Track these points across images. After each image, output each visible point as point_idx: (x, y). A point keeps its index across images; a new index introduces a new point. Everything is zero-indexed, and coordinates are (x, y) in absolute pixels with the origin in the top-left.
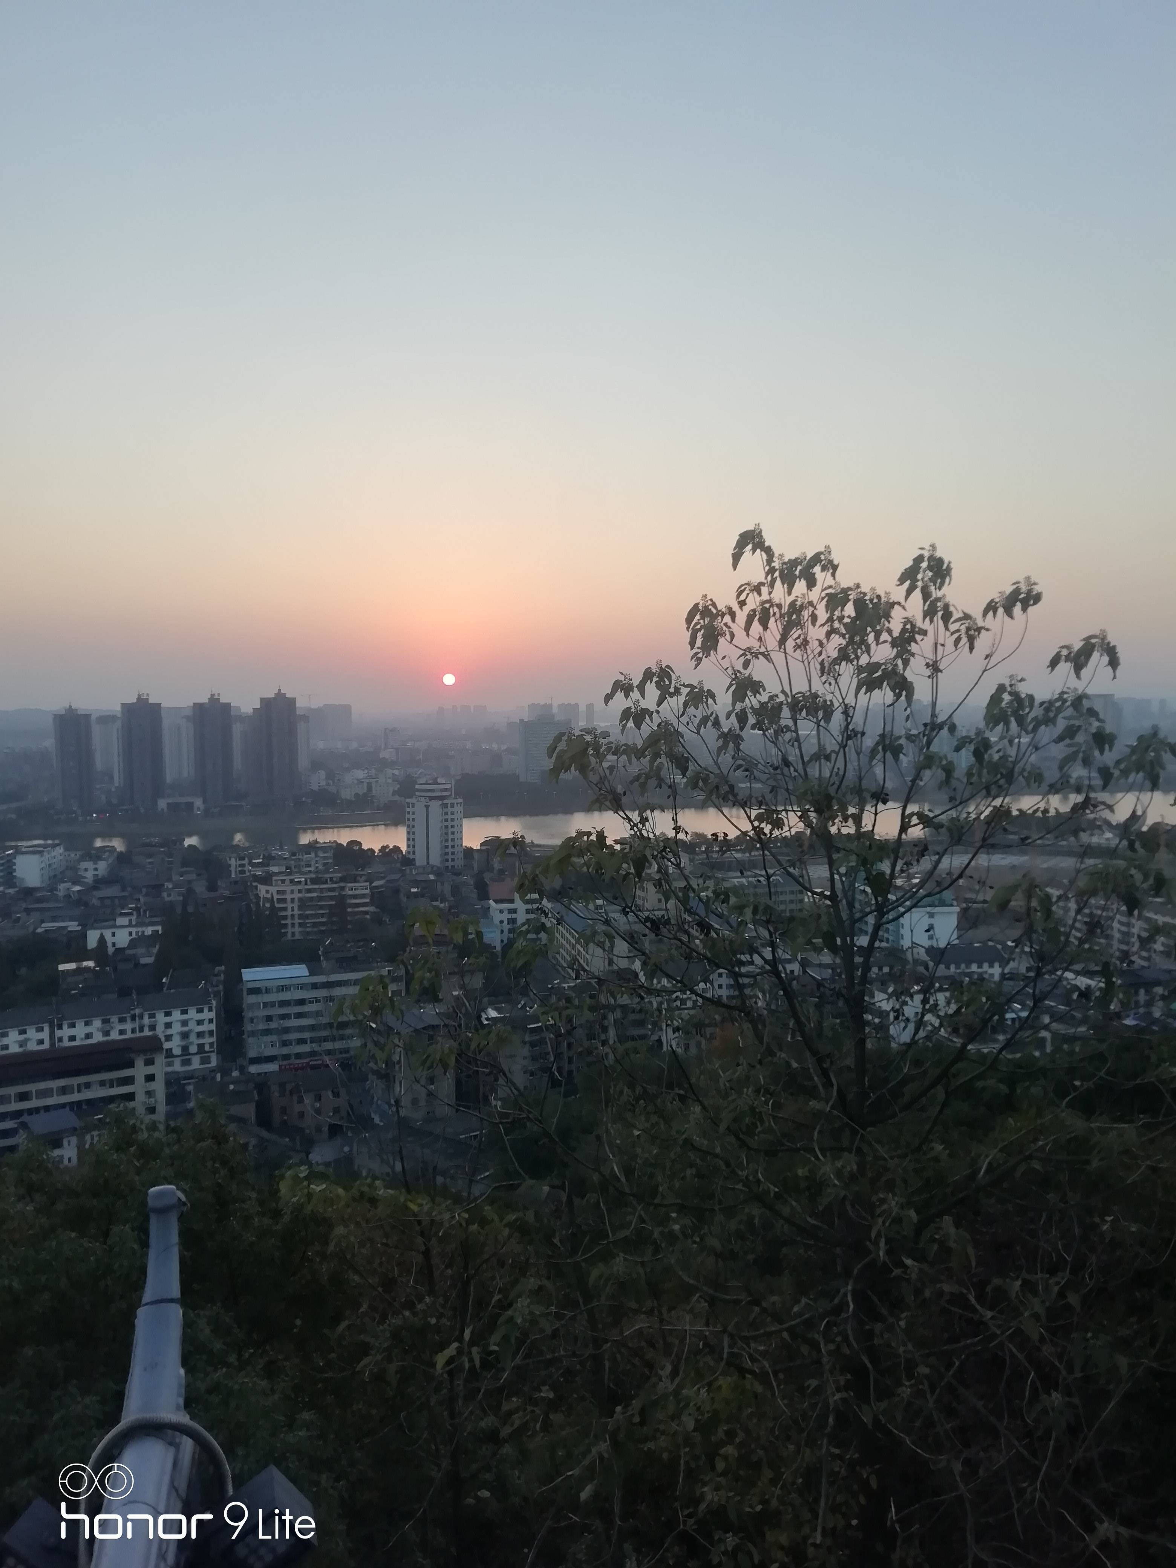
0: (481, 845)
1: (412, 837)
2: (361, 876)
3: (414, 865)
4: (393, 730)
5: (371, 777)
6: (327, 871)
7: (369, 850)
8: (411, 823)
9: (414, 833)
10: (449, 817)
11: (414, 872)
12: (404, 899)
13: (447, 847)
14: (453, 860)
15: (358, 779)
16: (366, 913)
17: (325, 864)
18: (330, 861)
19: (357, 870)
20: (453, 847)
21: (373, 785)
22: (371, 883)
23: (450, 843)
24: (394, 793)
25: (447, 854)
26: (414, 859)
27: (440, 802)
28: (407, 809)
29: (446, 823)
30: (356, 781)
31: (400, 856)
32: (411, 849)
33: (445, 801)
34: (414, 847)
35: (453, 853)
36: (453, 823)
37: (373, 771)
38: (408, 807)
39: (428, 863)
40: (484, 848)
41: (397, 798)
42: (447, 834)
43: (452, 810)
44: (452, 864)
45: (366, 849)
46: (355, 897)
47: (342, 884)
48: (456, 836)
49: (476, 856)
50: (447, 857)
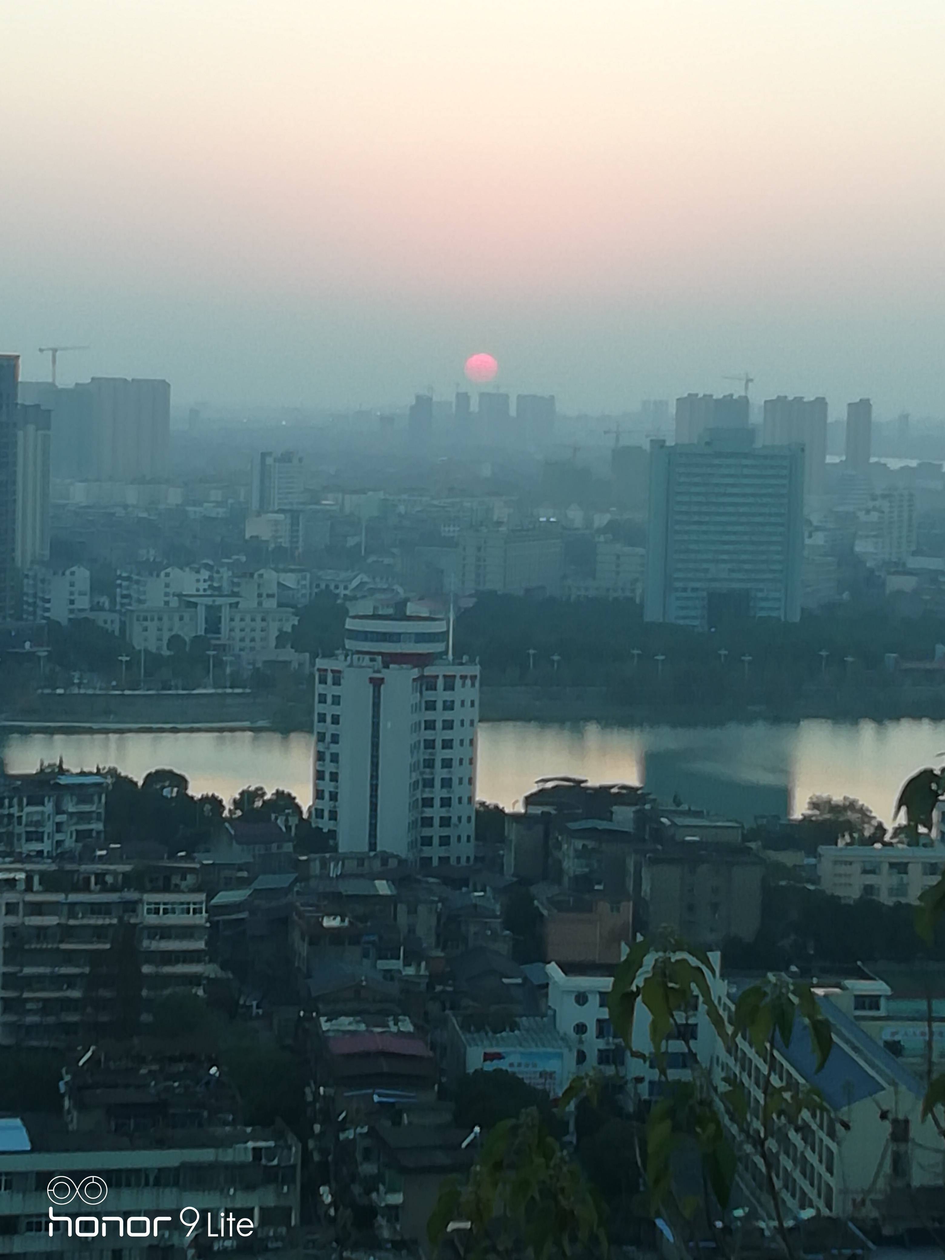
0: (529, 800)
1: (329, 768)
2: (184, 873)
3: (335, 849)
4: (286, 458)
5: (218, 591)
6: (87, 855)
7: (205, 799)
8: (330, 729)
9: (335, 758)
10: (439, 716)
11: (334, 870)
12: (303, 949)
13: (428, 803)
14: (445, 841)
15: (179, 596)
16: (194, 980)
17: (81, 835)
18: (99, 826)
19: (172, 856)
20: (446, 802)
21: (225, 613)
22: (210, 897)
23: (438, 793)
24: (282, 639)
25: (427, 822)
26: (333, 834)
27: (415, 673)
28: (319, 688)
29: (429, 735)
30: (174, 603)
31: (293, 821)
32: (326, 805)
33: (429, 671)
34: (334, 797)
35: (445, 822)
36: (448, 735)
37: (226, 574)
38: (323, 681)
39: (373, 846)
40: (537, 810)
41: (288, 654)
42: (430, 764)
43: (448, 696)
44: (442, 852)
45: (198, 796)
46: (165, 932)
47: (131, 895)
48: (457, 772)
49: (512, 832)
50: (426, 832)
